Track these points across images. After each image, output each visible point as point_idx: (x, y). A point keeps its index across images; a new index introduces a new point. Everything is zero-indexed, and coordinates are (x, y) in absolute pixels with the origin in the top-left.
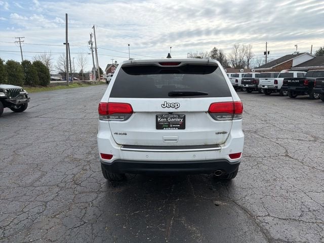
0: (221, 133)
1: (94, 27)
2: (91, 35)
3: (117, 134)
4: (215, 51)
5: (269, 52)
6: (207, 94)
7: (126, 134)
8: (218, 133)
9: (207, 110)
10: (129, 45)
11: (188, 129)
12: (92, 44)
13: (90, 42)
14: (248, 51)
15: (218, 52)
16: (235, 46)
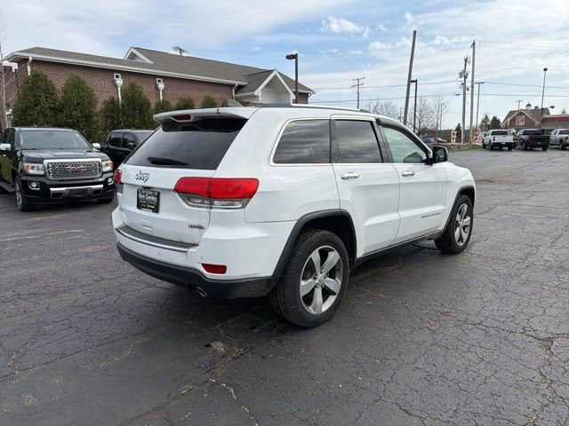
0: (195, 227)
1: (474, 44)
2: (466, 60)
6: (187, 164)
8: (192, 227)
9: (172, 187)
10: (545, 70)
11: (161, 215)
12: (466, 77)
13: (464, 75)
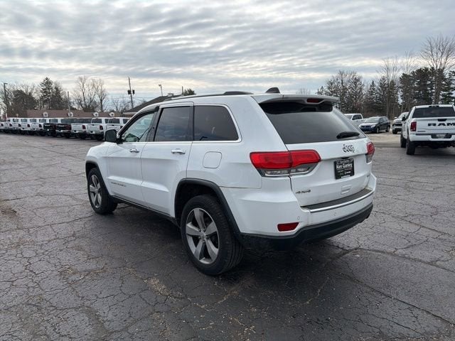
3: (299, 192)
4: (47, 83)
5: (134, 91)
7: (309, 191)
14: (100, 87)
15: (53, 86)
16: (81, 79)
